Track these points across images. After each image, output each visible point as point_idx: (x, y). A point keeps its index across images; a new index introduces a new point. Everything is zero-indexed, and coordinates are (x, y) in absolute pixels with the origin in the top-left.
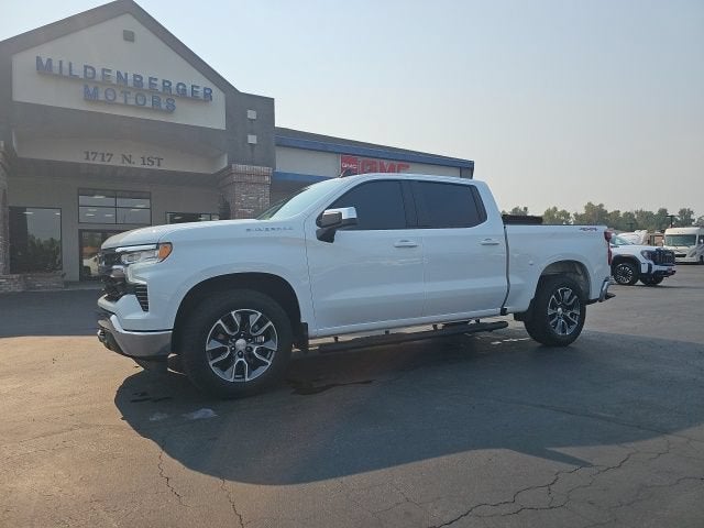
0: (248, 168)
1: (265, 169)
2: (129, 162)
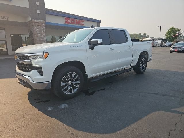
0: (38, 21)
1: (43, 21)
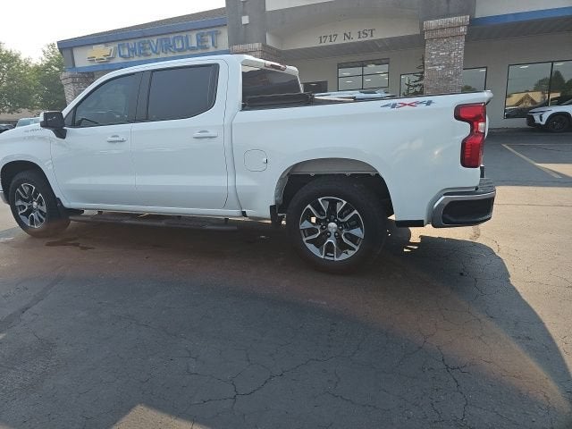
0: (440, 22)
2: (349, 38)
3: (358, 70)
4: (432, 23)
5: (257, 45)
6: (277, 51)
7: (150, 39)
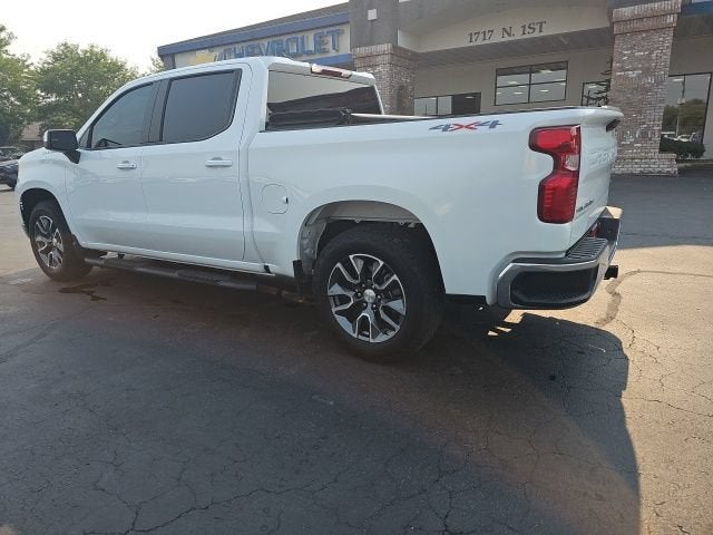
1: (669, 5)
2: (509, 35)
3: (525, 78)
4: (626, 12)
5: (386, 47)
6: (414, 54)
7: (261, 42)
